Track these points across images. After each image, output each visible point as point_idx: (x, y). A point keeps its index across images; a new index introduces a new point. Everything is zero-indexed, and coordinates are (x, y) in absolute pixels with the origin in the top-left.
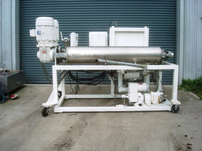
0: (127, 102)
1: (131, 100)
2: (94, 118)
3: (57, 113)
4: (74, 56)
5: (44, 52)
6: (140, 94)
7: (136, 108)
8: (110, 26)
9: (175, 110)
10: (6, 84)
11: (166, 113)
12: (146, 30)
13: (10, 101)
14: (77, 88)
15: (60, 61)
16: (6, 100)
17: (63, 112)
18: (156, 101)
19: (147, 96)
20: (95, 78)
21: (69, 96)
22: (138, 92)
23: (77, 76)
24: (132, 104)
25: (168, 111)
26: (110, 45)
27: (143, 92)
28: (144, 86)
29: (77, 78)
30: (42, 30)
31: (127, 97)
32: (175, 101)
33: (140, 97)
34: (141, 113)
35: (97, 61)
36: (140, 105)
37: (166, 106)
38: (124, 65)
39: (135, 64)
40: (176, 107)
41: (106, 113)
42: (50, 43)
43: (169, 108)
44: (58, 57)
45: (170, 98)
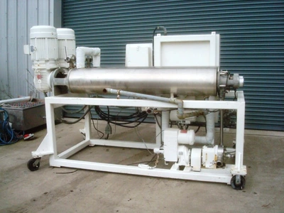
1: (167, 158)
3: (54, 167)
5: (39, 77)
6: (183, 149)
7: (173, 172)
9: (239, 184)
10: (22, 119)
11: (220, 188)
12: (214, 38)
17: (61, 167)
18: (209, 163)
19: (196, 153)
21: (95, 142)
22: (180, 145)
24: (169, 165)
25: (225, 184)
27: (189, 147)
28: (189, 136)
31: (161, 151)
32: (239, 168)
33: (181, 154)
35: (105, 91)
36: (182, 168)
37: (224, 176)
40: (238, 178)
42: (48, 63)
43: (228, 180)
44: (56, 84)
45: (233, 161)
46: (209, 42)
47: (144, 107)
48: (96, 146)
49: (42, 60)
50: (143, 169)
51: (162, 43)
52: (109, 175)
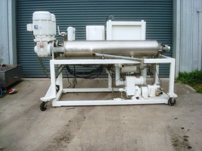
0: (124, 96)
1: (129, 94)
2: (92, 112)
3: (56, 107)
4: (72, 50)
5: (42, 47)
6: (137, 87)
7: (133, 101)
8: (107, 19)
9: (172, 102)
10: (4, 79)
11: (164, 106)
12: (143, 23)
13: (8, 96)
14: (75, 81)
15: (57, 55)
16: (4, 95)
17: (61, 106)
18: (153, 94)
19: (144, 89)
20: (93, 71)
21: (66, 90)
22: (136, 85)
23: (75, 70)
24: (130, 98)
25: (165, 104)
26: (107, 39)
27: (140, 86)
28: (142, 80)
29: (75, 72)
30: (39, 24)
31: (124, 90)
32: (172, 94)
33: (137, 90)
34: (138, 107)
35: (94, 55)
36: (137, 98)
37: (163, 99)
38: (121, 59)
39: (132, 58)
40: (173, 99)
41: (103, 107)
43: (166, 101)
44: (55, 51)
45: (167, 91)
46: (140, 26)
47: (118, 64)
48: (67, 93)
49: (44, 35)
50: (118, 101)
51: (113, 26)
52: (96, 107)
